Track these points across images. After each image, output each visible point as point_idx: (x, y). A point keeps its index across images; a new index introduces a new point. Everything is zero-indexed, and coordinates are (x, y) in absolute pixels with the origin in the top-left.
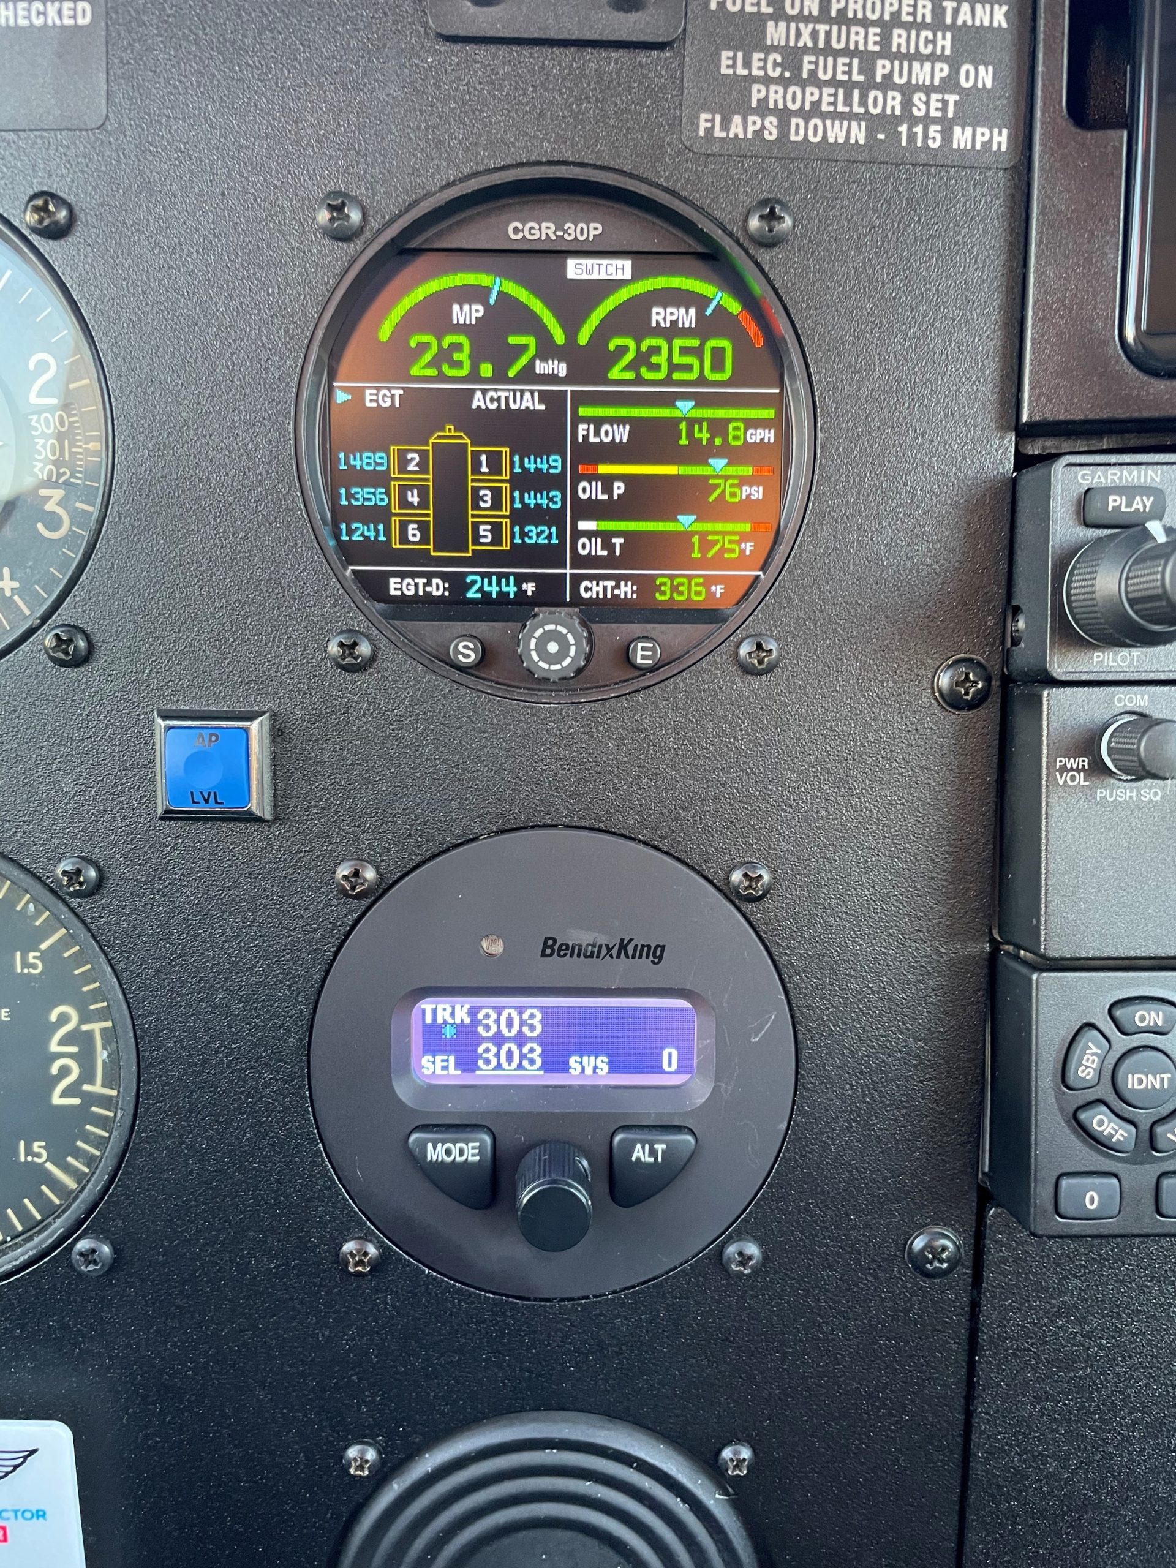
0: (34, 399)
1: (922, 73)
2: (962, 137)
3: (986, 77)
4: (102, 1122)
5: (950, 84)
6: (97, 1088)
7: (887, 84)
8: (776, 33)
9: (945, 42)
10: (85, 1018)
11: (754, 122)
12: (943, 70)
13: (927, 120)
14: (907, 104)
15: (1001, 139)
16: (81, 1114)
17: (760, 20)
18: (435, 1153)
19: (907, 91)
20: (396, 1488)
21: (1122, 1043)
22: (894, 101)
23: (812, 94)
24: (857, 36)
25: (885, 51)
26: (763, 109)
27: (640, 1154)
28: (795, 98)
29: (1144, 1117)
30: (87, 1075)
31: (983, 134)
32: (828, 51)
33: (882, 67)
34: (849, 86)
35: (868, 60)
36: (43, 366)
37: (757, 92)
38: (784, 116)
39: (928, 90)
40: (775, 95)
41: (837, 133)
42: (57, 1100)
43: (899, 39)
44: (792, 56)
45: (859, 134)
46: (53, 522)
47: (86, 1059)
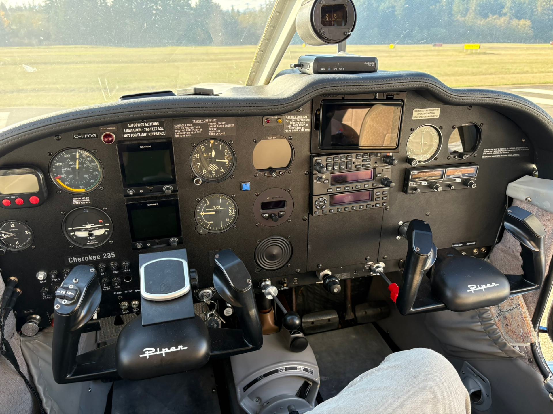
0: (225, 154)
1: (303, 125)
2: (306, 130)
3: (308, 125)
4: (233, 216)
5: (305, 126)
6: (233, 213)
7: (300, 126)
8: (291, 123)
9: (305, 123)
10: (232, 207)
11: (289, 130)
12: (304, 125)
13: (303, 129)
14: (302, 128)
15: (309, 130)
16: (232, 216)
17: (290, 122)
18: (264, 215)
19: (302, 127)
20: (261, 244)
21: (319, 201)
22: (300, 128)
23: (294, 128)
24: (298, 122)
25: (300, 124)
26: (290, 129)
27: (281, 214)
28: (292, 128)
29: (321, 206)
30: (232, 212)
31: (308, 129)
32: (295, 124)
33: (300, 125)
34: (297, 127)
35: (298, 125)
36: (226, 151)
37: (290, 128)
38: (292, 130)
39: (303, 126)
40: (291, 128)
41: (296, 130)
42: (230, 215)
43: (301, 123)
44: (292, 125)
45: (298, 130)
46: (227, 165)
47: (232, 211)
